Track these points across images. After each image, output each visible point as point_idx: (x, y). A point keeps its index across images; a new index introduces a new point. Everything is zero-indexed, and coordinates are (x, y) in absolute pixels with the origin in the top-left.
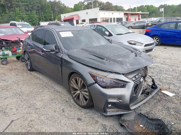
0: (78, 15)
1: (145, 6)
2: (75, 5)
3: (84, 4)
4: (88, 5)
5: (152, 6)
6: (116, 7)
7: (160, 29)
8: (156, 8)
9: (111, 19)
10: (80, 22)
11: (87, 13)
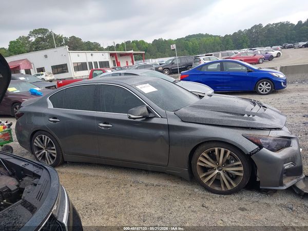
0: (27, 61)
1: (133, 42)
2: (11, 42)
3: (30, 40)
4: (37, 41)
5: (143, 42)
6: (88, 43)
7: (201, 72)
8: (149, 44)
9: (90, 63)
10: (33, 72)
11: (46, 56)
